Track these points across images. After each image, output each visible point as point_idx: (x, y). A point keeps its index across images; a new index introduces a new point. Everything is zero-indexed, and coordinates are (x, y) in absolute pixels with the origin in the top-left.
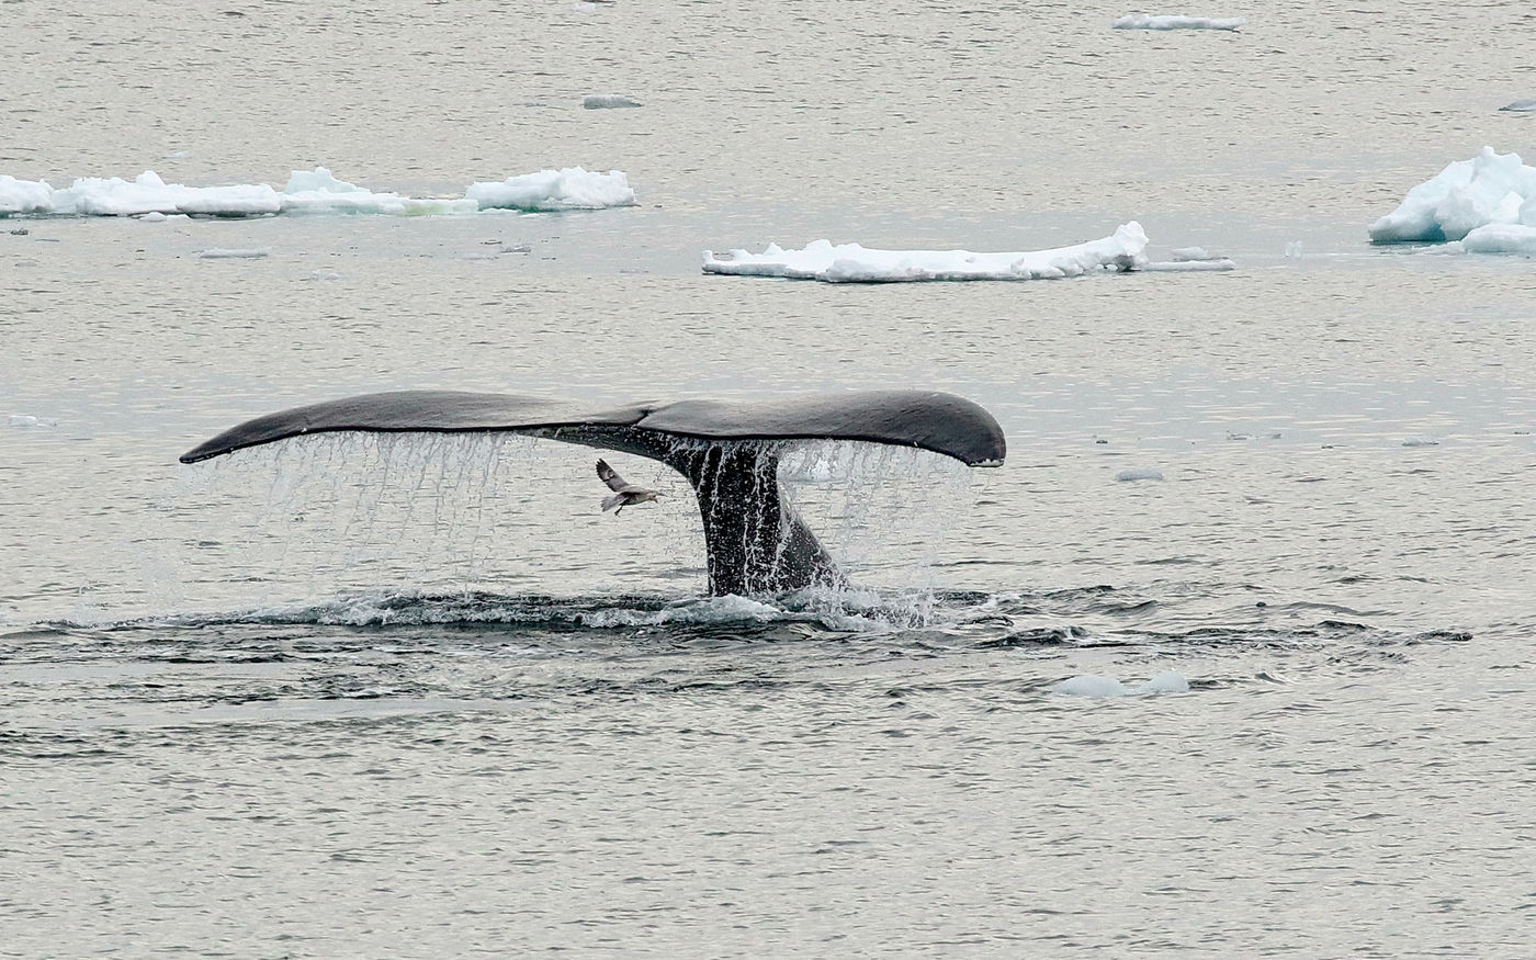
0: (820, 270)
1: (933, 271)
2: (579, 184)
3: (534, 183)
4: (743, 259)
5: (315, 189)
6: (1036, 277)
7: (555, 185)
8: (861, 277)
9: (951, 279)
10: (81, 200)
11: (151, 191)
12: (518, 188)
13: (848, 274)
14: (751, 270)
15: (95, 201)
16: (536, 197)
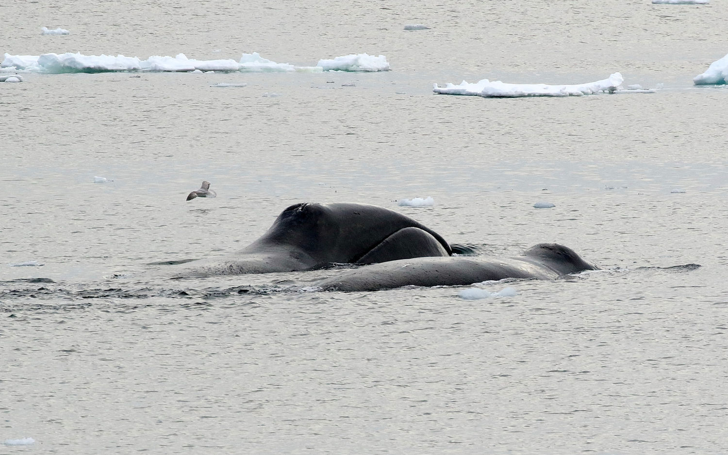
0: (479, 91)
1: (526, 92)
2: (366, 60)
3: (347, 59)
4: (451, 87)
5: (252, 61)
6: (571, 95)
7: (356, 60)
8: (496, 95)
9: (534, 96)
10: (153, 65)
11: (181, 61)
12: (340, 62)
13: (490, 93)
14: (452, 92)
15: (159, 65)
16: (348, 65)
